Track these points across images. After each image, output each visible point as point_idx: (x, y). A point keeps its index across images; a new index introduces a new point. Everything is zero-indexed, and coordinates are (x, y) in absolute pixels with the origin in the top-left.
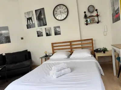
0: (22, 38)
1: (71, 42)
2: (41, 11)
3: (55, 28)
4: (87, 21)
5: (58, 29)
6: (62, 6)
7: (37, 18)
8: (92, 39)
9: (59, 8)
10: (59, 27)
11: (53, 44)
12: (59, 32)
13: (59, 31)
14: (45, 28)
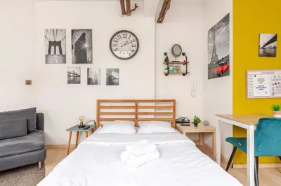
0: (29, 83)
1: (136, 102)
2: (84, 34)
3: (109, 71)
4: (168, 69)
5: (114, 74)
6: (129, 34)
7: (73, 46)
8: (173, 101)
9: (122, 36)
10: (117, 70)
11: (99, 101)
12: (117, 80)
13: (115, 79)
14: (88, 69)
